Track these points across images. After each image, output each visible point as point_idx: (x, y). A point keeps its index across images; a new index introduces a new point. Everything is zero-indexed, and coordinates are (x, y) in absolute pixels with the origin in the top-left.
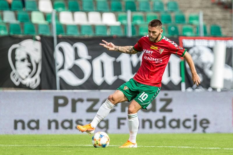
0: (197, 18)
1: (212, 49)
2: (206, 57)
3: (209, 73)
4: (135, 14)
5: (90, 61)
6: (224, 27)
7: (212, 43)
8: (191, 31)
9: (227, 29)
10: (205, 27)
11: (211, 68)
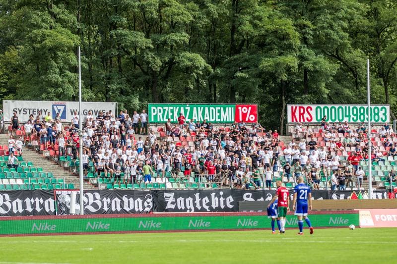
0: (62, 181)
1: (69, 195)
2: (67, 199)
3: (69, 207)
4: (32, 179)
5: (11, 202)
6: (75, 185)
7: (69, 192)
8: (59, 187)
9: (77, 186)
10: (66, 185)
11: (69, 204)
